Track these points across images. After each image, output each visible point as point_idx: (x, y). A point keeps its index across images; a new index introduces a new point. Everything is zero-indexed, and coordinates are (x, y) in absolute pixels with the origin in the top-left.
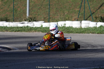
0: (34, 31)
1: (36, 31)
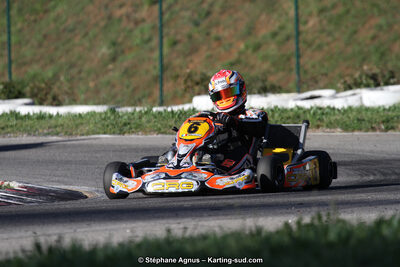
1: (318, 127)
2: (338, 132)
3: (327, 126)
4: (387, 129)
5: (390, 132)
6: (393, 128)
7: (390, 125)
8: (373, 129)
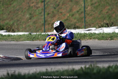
0: (88, 38)
1: (91, 39)
2: (97, 40)
3: (93, 39)
4: (111, 39)
5: (112, 40)
6: (113, 39)
7: (112, 38)
8: (107, 39)
